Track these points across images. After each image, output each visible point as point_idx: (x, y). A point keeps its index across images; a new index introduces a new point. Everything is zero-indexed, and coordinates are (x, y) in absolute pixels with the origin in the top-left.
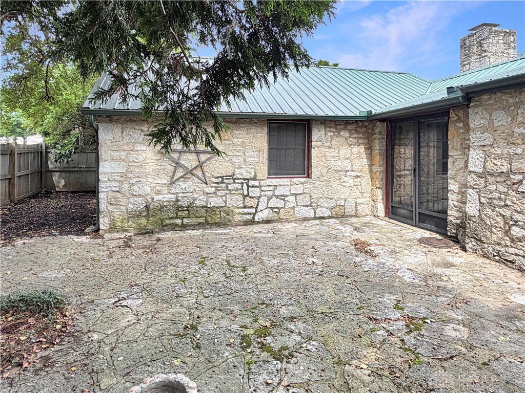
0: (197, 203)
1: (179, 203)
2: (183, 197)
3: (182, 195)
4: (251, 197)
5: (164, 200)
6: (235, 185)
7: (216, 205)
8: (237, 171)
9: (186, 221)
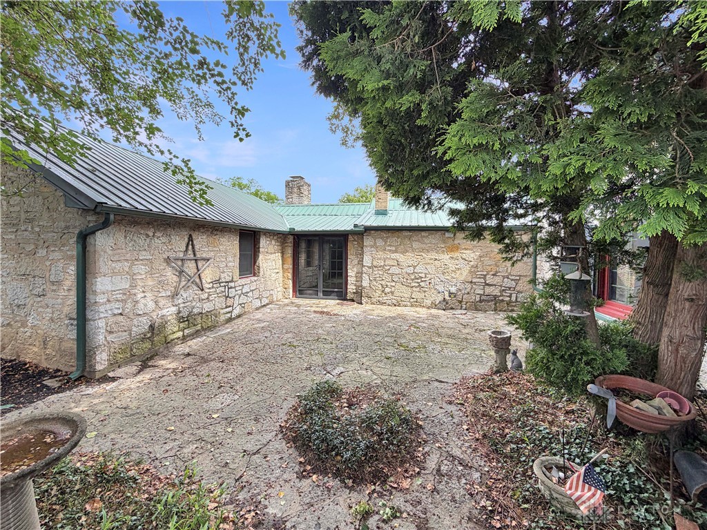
0: (195, 311)
1: (181, 315)
2: (184, 307)
3: (183, 305)
4: (230, 298)
5: (168, 314)
6: (220, 288)
7: (209, 310)
8: (223, 276)
9: (186, 331)
